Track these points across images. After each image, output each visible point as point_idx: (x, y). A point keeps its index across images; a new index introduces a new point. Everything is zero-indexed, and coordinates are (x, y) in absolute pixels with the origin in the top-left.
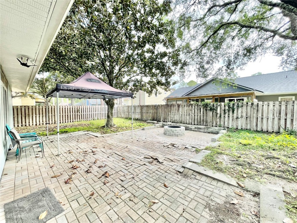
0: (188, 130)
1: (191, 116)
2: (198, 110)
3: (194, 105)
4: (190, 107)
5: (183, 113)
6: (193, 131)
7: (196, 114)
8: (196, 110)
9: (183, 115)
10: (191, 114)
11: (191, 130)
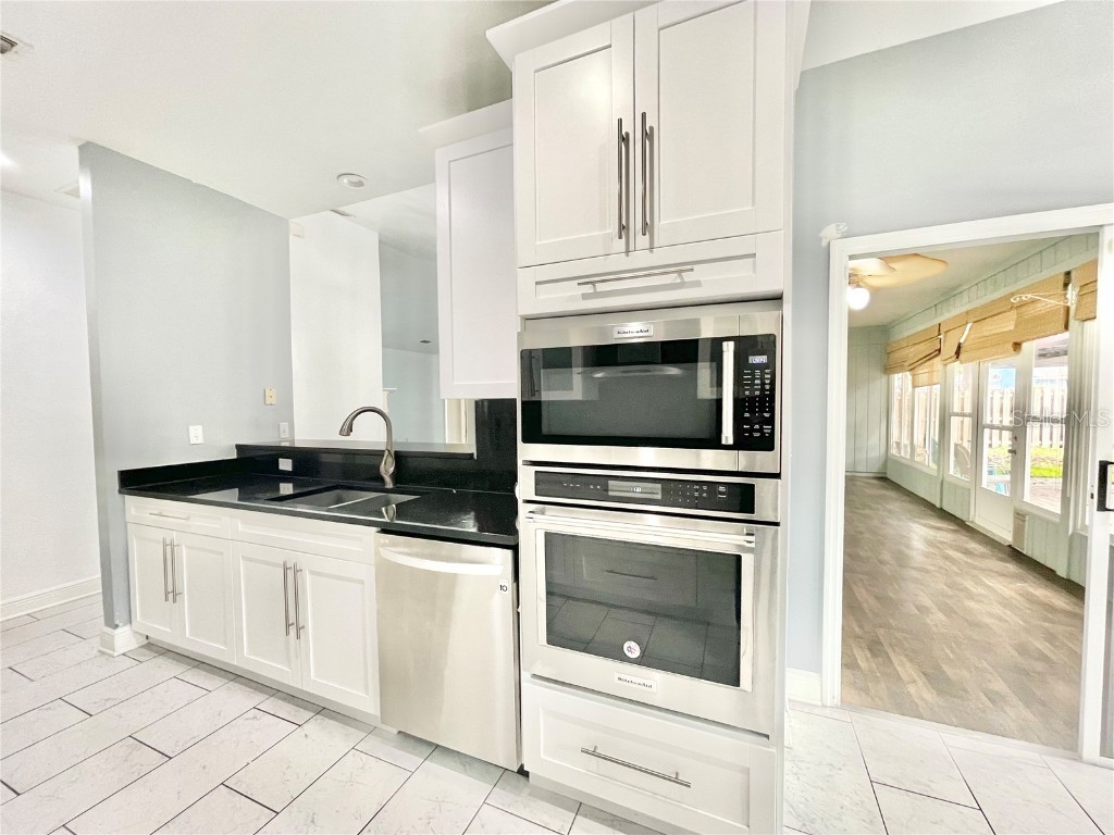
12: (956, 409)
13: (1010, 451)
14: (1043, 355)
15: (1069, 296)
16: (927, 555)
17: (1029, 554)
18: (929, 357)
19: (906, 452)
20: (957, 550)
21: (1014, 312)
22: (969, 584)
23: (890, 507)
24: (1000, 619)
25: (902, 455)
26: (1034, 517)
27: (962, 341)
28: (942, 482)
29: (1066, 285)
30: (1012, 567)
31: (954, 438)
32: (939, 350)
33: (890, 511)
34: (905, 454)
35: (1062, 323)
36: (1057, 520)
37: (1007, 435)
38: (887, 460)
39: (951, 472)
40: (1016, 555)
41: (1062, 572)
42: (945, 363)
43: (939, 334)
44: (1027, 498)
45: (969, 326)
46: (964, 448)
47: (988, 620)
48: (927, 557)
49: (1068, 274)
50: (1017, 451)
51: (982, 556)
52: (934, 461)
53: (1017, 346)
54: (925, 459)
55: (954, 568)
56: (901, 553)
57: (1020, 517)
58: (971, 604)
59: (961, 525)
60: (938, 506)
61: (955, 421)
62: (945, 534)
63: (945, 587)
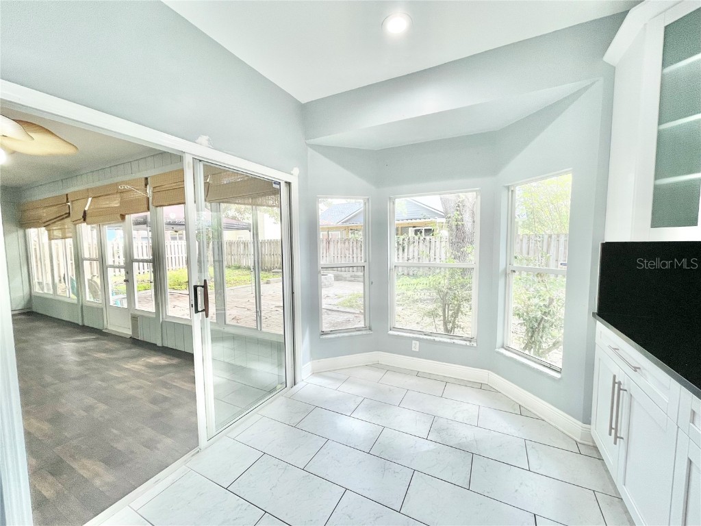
0: (341, 280)
1: (347, 258)
2: (357, 249)
3: (351, 240)
4: (347, 243)
5: (336, 253)
6: (350, 281)
7: (355, 255)
8: (355, 248)
9: (336, 257)
10: (348, 255)
11: (345, 279)
12: (86, 255)
13: (125, 281)
14: (137, 223)
15: (148, 191)
16: (81, 364)
17: (142, 339)
18: (61, 218)
19: (48, 289)
20: (100, 352)
21: (118, 195)
22: (114, 373)
23: (41, 335)
24: (139, 388)
25: (46, 291)
26: (142, 316)
27: (86, 209)
28: (82, 307)
29: (146, 185)
30: (136, 351)
31: (87, 276)
32: (69, 213)
33: (43, 339)
34: (47, 291)
35: (146, 206)
36: (154, 316)
37: (123, 271)
38: (31, 298)
39: (88, 299)
40: (135, 342)
41: (159, 344)
42: (75, 223)
43: (68, 202)
44: (137, 307)
45: (90, 199)
46: (95, 282)
47: (133, 392)
48: (82, 365)
49: (146, 179)
50: (129, 281)
51: (118, 350)
52: (73, 293)
53: (123, 217)
54: (65, 293)
55: (103, 366)
56: (61, 370)
57: (135, 319)
58: (121, 386)
59: (100, 333)
60: (81, 324)
61: (86, 264)
62: (90, 343)
63: (100, 383)
